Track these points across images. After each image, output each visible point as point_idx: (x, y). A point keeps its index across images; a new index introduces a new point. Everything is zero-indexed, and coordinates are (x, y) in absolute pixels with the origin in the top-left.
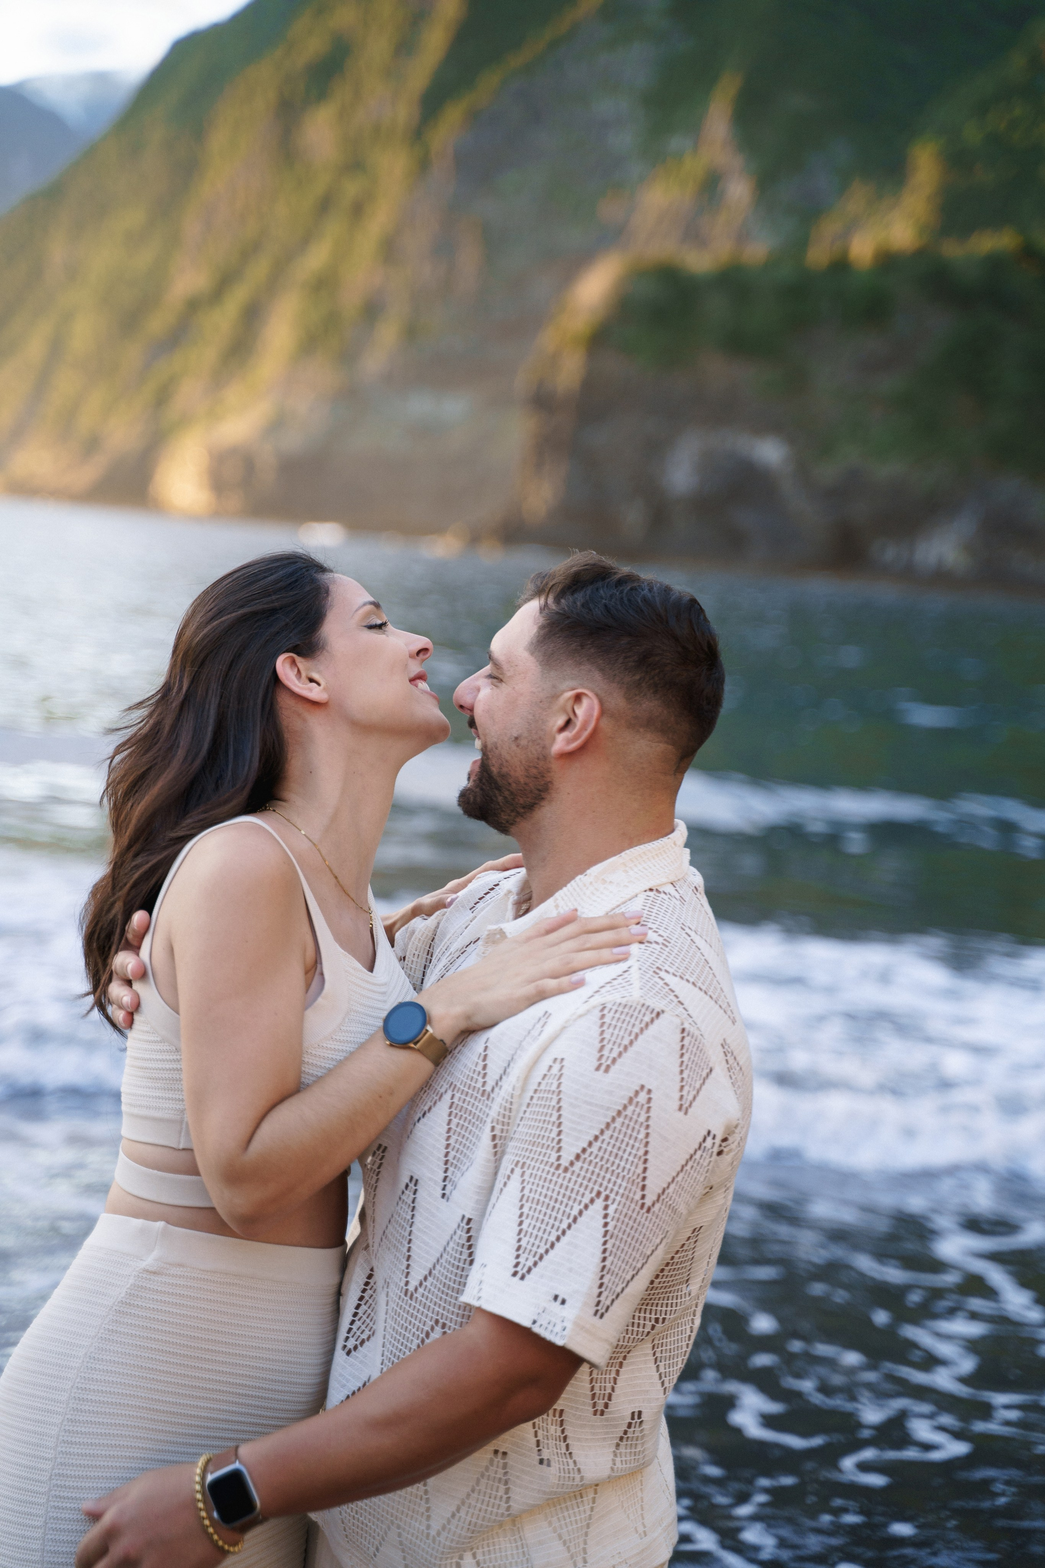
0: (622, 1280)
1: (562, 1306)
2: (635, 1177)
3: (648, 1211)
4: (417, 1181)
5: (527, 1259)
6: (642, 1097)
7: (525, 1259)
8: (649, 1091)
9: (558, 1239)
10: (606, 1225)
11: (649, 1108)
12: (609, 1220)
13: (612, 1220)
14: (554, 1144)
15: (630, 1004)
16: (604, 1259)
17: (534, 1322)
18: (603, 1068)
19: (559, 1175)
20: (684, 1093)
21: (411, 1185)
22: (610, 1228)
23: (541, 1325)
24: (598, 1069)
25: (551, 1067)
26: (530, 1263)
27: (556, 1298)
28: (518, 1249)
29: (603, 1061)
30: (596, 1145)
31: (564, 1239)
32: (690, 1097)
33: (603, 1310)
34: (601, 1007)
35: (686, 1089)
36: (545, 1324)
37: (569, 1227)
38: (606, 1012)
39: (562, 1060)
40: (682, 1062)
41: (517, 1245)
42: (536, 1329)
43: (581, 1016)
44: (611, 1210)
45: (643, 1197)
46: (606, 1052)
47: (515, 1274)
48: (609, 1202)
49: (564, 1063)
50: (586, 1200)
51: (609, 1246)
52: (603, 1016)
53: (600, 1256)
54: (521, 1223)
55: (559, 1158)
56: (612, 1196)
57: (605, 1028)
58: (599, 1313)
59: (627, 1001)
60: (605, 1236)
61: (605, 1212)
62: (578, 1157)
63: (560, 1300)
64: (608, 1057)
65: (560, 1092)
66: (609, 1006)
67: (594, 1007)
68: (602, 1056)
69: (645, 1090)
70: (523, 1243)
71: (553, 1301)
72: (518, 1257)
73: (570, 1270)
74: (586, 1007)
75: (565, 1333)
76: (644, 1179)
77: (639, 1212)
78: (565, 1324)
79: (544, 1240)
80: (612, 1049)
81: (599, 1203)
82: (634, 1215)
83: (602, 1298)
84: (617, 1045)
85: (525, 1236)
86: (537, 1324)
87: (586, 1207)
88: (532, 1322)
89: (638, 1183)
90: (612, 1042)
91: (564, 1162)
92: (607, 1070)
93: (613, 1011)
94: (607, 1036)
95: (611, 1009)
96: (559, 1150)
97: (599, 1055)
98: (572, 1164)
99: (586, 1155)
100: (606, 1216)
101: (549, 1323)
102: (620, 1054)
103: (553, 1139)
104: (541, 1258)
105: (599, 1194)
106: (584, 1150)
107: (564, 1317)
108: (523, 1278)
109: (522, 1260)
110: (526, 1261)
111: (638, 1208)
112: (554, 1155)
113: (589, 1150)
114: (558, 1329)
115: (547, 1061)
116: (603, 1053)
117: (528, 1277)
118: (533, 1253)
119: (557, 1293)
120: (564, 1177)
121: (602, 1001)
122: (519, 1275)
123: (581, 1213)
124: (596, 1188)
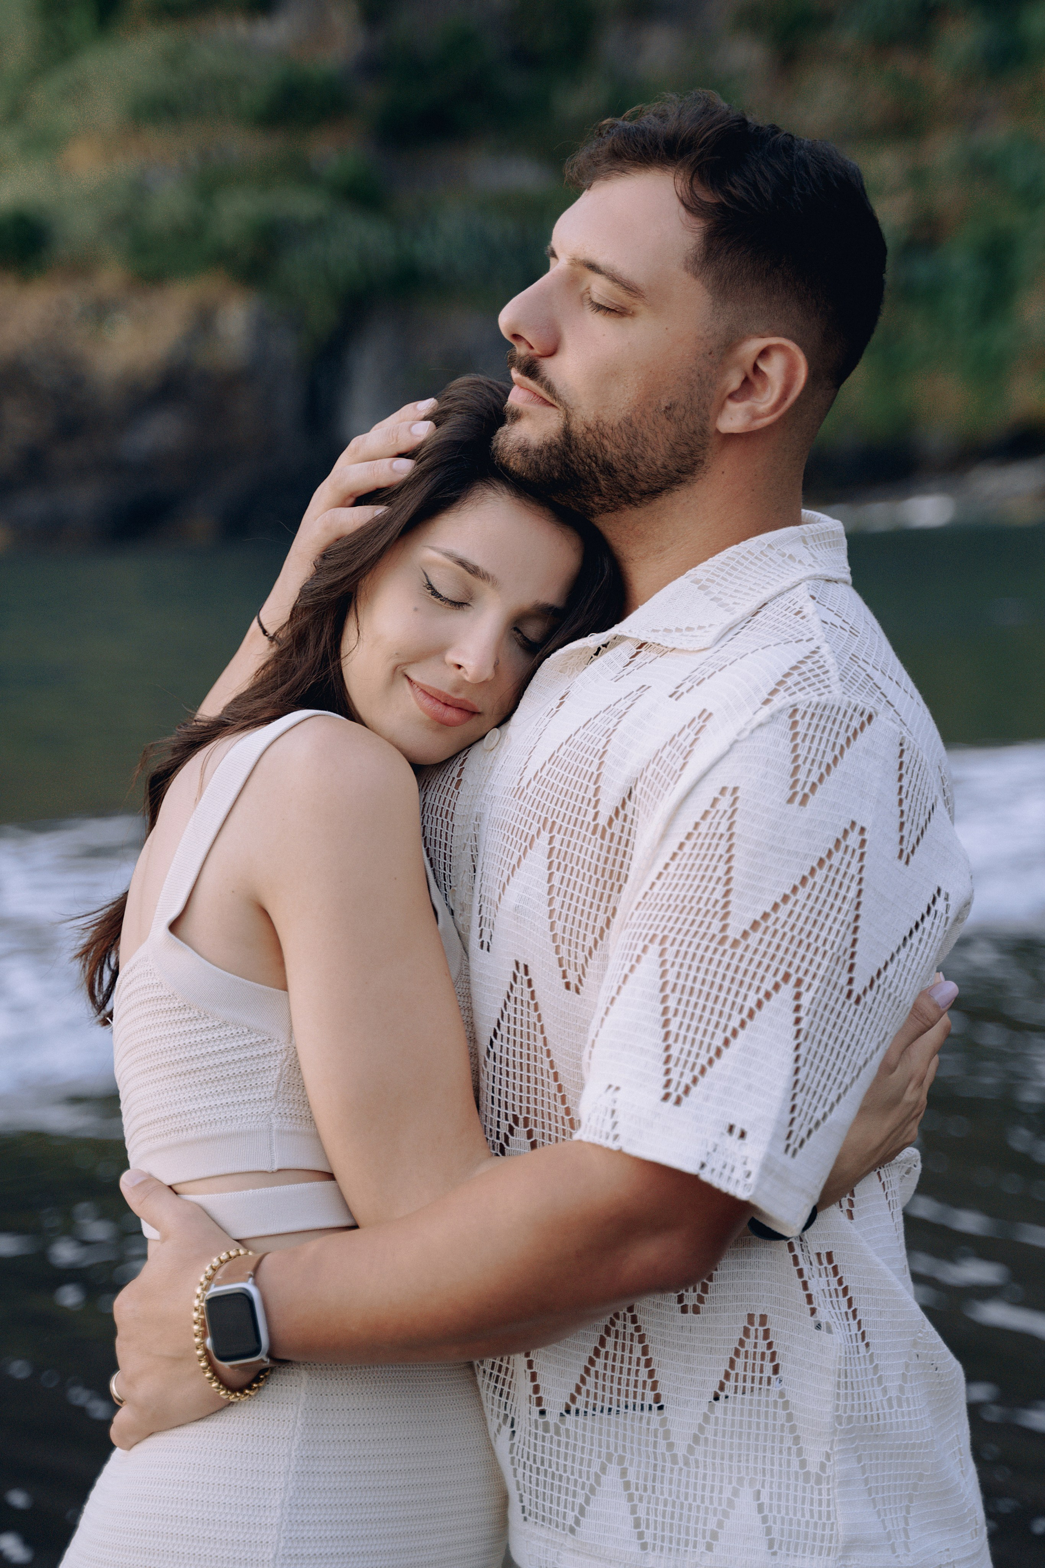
0: (822, 1101)
1: (741, 1141)
2: (841, 953)
3: (858, 1001)
4: (526, 967)
5: (682, 1074)
6: (853, 839)
7: (679, 1074)
8: (863, 830)
9: (726, 1042)
10: (798, 1021)
11: (862, 855)
12: (802, 1013)
13: (807, 1014)
14: (718, 907)
15: (831, 703)
16: (797, 1071)
17: (703, 1166)
18: (798, 798)
19: (725, 951)
20: (905, 832)
21: (521, 974)
22: (803, 1025)
23: (713, 1170)
24: (790, 800)
25: (716, 800)
26: (687, 1080)
27: (731, 1129)
28: (668, 1060)
29: (798, 788)
30: (784, 910)
31: (735, 1044)
32: (913, 840)
33: (797, 1145)
34: (791, 710)
35: (907, 826)
36: (718, 1168)
37: (743, 1024)
38: (798, 717)
39: (735, 789)
40: (901, 788)
41: (665, 1055)
42: (706, 1176)
43: (761, 725)
44: (805, 1000)
45: (851, 981)
46: (801, 776)
47: (666, 1097)
48: (803, 989)
49: (738, 794)
50: (768, 986)
51: (802, 1051)
52: (795, 724)
53: (791, 1066)
54: (666, 1023)
55: (724, 928)
56: (807, 979)
57: (799, 740)
58: (791, 1150)
59: (827, 700)
60: (797, 1036)
61: (796, 1003)
62: (755, 925)
63: (737, 1132)
64: (805, 783)
65: (731, 835)
66: (802, 708)
67: (781, 711)
68: (796, 782)
69: (857, 829)
70: (674, 1052)
71: (727, 1134)
72: (668, 1072)
73: (749, 1087)
74: (767, 711)
75: (751, 1180)
76: (853, 955)
77: (844, 1003)
78: (749, 1167)
79: (705, 1046)
80: (810, 771)
81: (787, 990)
82: (838, 1007)
83: (795, 1127)
84: (816, 765)
85: (676, 1041)
86: (707, 1169)
87: (768, 995)
88: (699, 1165)
89: (845, 961)
90: (809, 761)
91: (733, 933)
92: (803, 802)
93: (809, 715)
94: (802, 752)
95: (805, 713)
96: (725, 916)
97: (791, 781)
98: (745, 934)
99: (770, 922)
100: (797, 1008)
101: (724, 1167)
102: (821, 778)
103: (717, 901)
104: (703, 1071)
105: (786, 977)
106: (765, 916)
107: (747, 1158)
108: (678, 1102)
109: (674, 1076)
110: (681, 1076)
111: (843, 997)
112: (717, 925)
113: (773, 916)
114: (738, 1174)
115: (708, 791)
116: (798, 776)
117: (685, 1100)
118: (689, 1065)
119: (732, 1122)
120: (734, 954)
121: (791, 700)
122: (673, 1098)
123: (759, 1004)
124: (783, 968)
